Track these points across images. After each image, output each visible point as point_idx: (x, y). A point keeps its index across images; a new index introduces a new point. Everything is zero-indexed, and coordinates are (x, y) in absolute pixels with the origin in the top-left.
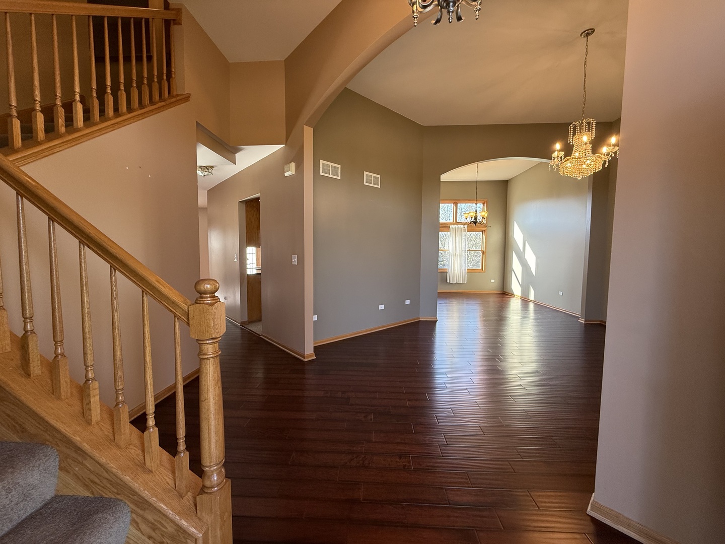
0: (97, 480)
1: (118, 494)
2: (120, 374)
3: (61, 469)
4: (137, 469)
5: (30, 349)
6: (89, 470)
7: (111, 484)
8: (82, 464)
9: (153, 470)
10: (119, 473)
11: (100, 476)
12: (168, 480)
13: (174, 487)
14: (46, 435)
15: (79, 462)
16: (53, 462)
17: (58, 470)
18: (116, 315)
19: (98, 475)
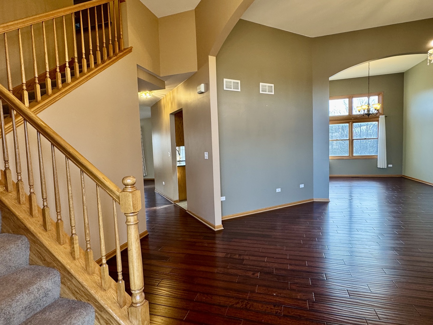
0: (78, 291)
1: (89, 301)
2: (87, 232)
3: (62, 283)
4: (97, 288)
5: (46, 216)
6: (75, 285)
7: (85, 294)
8: (71, 281)
9: (106, 290)
10: (88, 288)
11: (80, 289)
12: (114, 296)
13: (117, 301)
14: (54, 263)
15: (69, 280)
16: (58, 279)
17: (60, 284)
18: (84, 197)
19: (79, 289)
